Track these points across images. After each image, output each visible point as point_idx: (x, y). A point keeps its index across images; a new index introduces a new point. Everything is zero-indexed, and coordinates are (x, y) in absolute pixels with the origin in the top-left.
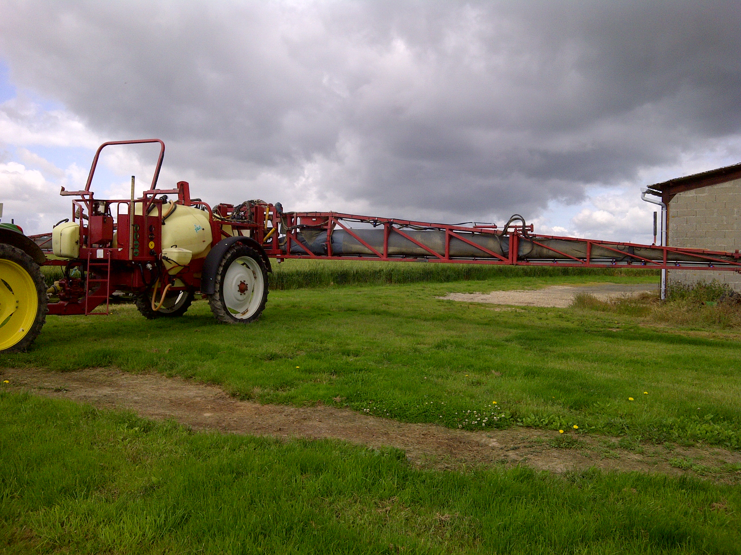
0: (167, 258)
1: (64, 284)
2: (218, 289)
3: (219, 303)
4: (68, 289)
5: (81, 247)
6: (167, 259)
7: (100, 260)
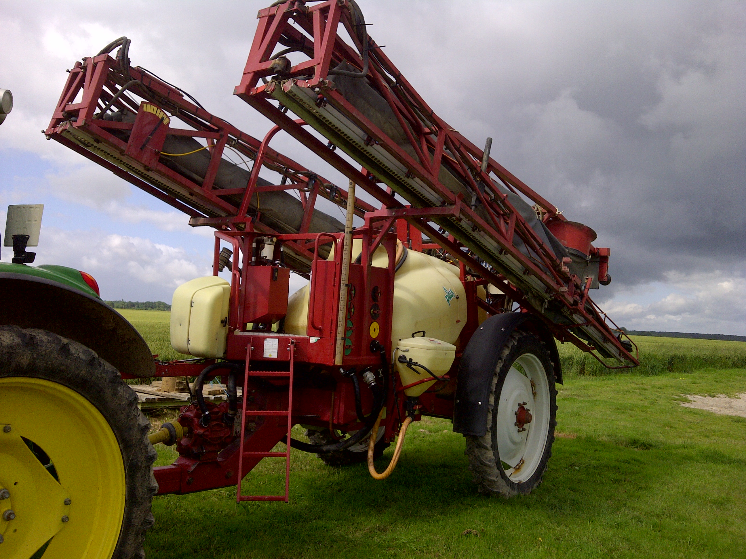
0: (411, 360)
1: (192, 419)
2: (490, 424)
3: (490, 454)
4: (201, 431)
5: (231, 332)
6: (410, 363)
7: (271, 363)
